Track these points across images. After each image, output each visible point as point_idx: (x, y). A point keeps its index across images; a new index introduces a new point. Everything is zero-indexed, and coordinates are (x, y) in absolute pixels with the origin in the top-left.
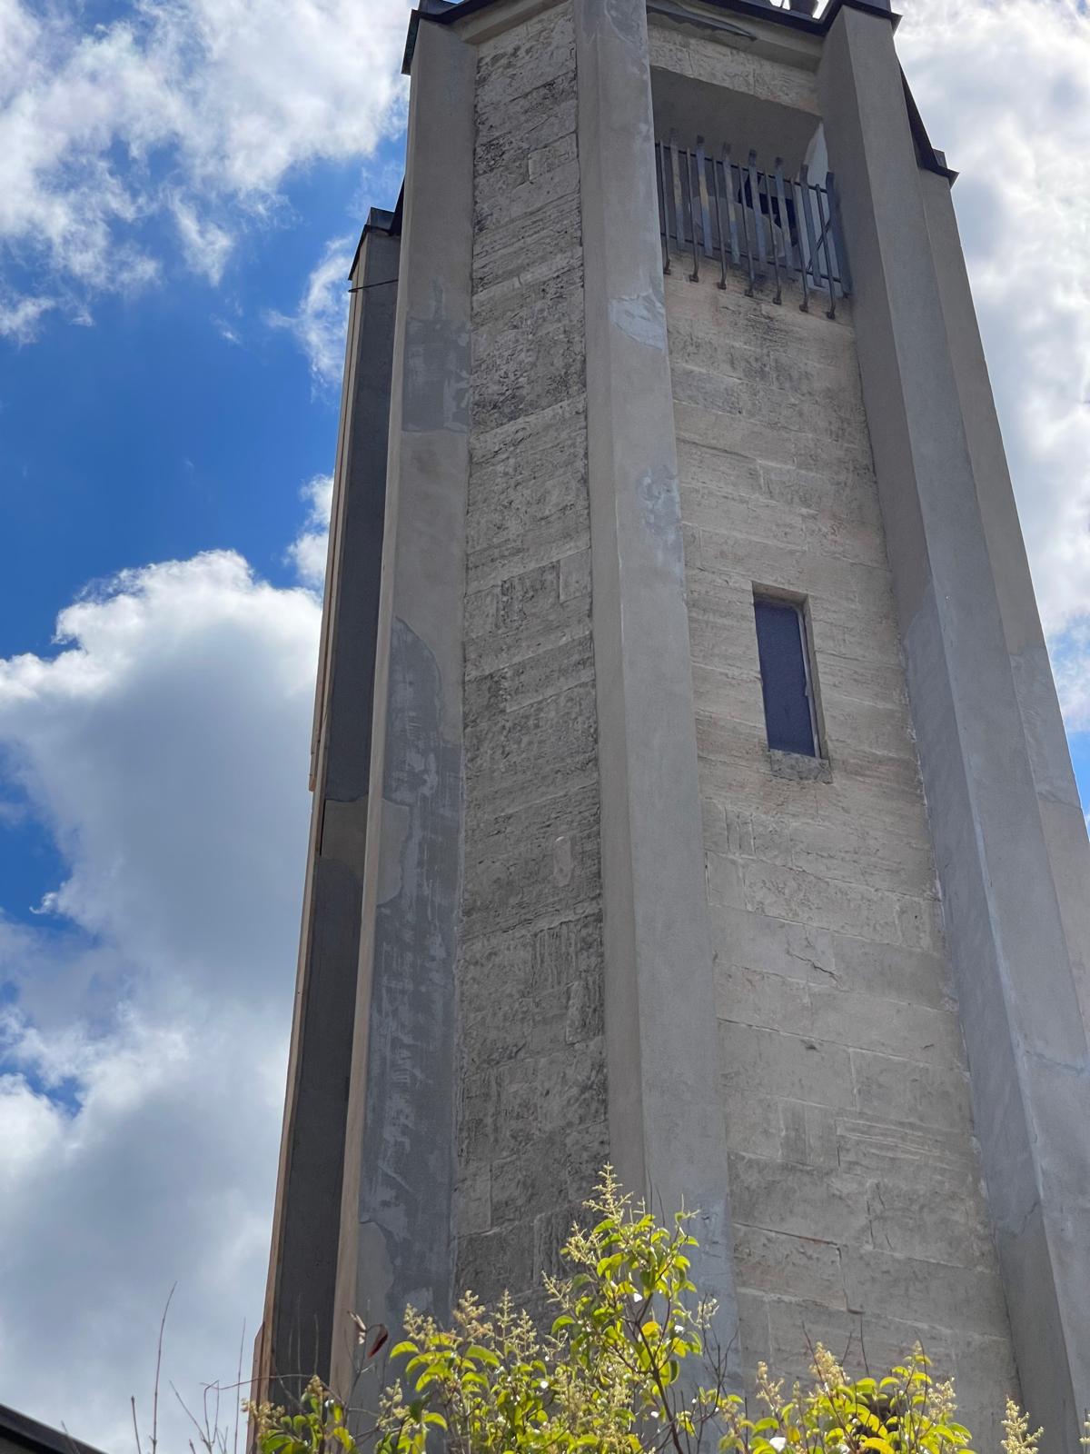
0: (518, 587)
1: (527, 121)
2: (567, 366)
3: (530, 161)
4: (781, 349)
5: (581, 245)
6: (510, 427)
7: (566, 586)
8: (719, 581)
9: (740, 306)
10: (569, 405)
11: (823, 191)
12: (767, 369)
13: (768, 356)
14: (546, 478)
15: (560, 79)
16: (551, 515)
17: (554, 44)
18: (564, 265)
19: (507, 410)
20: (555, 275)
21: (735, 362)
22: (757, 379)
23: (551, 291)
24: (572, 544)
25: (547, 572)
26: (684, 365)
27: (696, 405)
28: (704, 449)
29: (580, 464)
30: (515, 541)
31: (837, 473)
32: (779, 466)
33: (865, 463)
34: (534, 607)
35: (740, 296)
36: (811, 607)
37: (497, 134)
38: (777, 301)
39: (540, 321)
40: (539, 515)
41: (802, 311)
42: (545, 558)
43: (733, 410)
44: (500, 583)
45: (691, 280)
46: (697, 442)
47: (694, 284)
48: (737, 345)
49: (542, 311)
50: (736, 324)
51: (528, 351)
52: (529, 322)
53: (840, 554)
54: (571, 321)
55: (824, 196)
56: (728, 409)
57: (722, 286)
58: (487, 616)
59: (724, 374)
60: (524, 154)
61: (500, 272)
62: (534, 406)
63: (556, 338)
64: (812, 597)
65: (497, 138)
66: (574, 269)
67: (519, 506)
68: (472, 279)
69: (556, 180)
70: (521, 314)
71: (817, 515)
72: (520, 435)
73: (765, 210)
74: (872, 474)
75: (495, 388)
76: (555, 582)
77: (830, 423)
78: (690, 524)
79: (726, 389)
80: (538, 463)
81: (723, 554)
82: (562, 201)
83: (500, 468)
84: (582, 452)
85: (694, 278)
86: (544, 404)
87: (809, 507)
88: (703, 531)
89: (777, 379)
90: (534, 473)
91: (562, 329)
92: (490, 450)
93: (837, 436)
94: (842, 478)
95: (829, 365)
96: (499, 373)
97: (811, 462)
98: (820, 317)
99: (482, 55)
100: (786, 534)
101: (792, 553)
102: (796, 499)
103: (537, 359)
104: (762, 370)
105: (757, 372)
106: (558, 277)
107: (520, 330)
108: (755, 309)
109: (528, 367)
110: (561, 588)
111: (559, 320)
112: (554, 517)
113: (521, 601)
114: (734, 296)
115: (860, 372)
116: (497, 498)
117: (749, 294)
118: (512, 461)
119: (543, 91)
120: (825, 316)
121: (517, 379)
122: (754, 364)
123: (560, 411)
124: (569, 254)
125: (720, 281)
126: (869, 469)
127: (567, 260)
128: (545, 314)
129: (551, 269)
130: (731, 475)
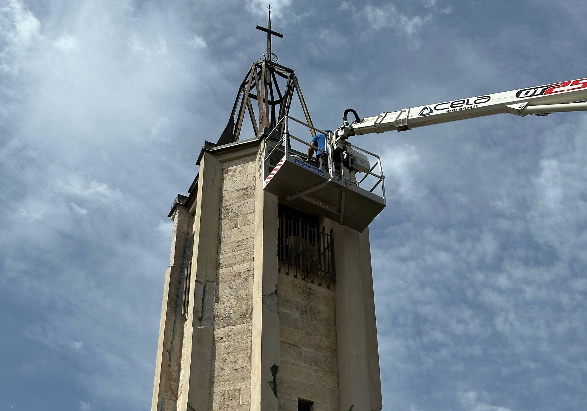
0: (227, 395)
1: (238, 202)
2: (247, 310)
3: (238, 219)
4: (312, 302)
5: (253, 261)
6: (227, 329)
7: (242, 399)
8: (288, 398)
9: (301, 284)
10: (246, 326)
11: (329, 236)
12: (307, 310)
13: (308, 305)
14: (238, 354)
15: (250, 188)
16: (239, 369)
17: (248, 172)
18: (248, 268)
19: (226, 322)
20: (244, 271)
21: (298, 308)
22: (304, 315)
23: (243, 276)
24: (245, 382)
25: (236, 391)
26: (282, 310)
27: (285, 327)
28: (287, 345)
29: (249, 351)
30: (227, 376)
31: (326, 352)
32: (308, 350)
33: (334, 347)
34: (232, 404)
35: (301, 280)
36: (315, 406)
37: (228, 204)
38: (312, 282)
39: (239, 288)
40: (235, 368)
41: (320, 285)
42: (236, 385)
43: (296, 328)
44: (221, 391)
45: (286, 275)
46: (284, 341)
47: (287, 276)
48: (299, 301)
49: (239, 284)
50: (299, 292)
51: (234, 299)
52: (235, 287)
53: (325, 385)
54: (249, 291)
55: (329, 237)
56: (295, 327)
57: (296, 277)
58: (217, 403)
59: (294, 313)
60: (236, 216)
61: (226, 263)
62: (235, 323)
63: (243, 297)
64: (315, 402)
65: (227, 206)
66: (251, 270)
67: (229, 362)
68: (217, 263)
69: (246, 230)
70: (233, 283)
71: (319, 370)
72: (230, 333)
73: (311, 242)
74: (336, 352)
75: (223, 311)
76: (239, 396)
77: (325, 332)
78: (281, 375)
79: (295, 319)
80: (235, 346)
81: (290, 387)
82: (248, 240)
83: (223, 344)
84: (250, 346)
85: (287, 274)
86: (239, 323)
87: (316, 366)
88: (285, 377)
89: (310, 314)
90: (234, 350)
91: (245, 294)
92: (220, 336)
93: (327, 337)
94: (327, 354)
95: (326, 308)
96: (224, 305)
97: (319, 348)
98: (325, 288)
99: (224, 168)
100: (309, 377)
101: (310, 385)
102: (313, 364)
103: (237, 303)
104: (306, 311)
105: (304, 312)
106: (245, 272)
107: (232, 290)
108: (305, 286)
109: (234, 306)
110: (241, 399)
111: (245, 290)
112: (240, 370)
113: (228, 400)
114: (299, 281)
115: (335, 310)
116: (221, 357)
117: (304, 279)
118: (227, 343)
119: (244, 191)
120: (326, 287)
121: (230, 309)
122: (304, 308)
123: (243, 327)
124: (249, 263)
125: (295, 275)
126: (336, 350)
127: (249, 266)
128: (240, 286)
129: (243, 268)
130: (294, 355)
